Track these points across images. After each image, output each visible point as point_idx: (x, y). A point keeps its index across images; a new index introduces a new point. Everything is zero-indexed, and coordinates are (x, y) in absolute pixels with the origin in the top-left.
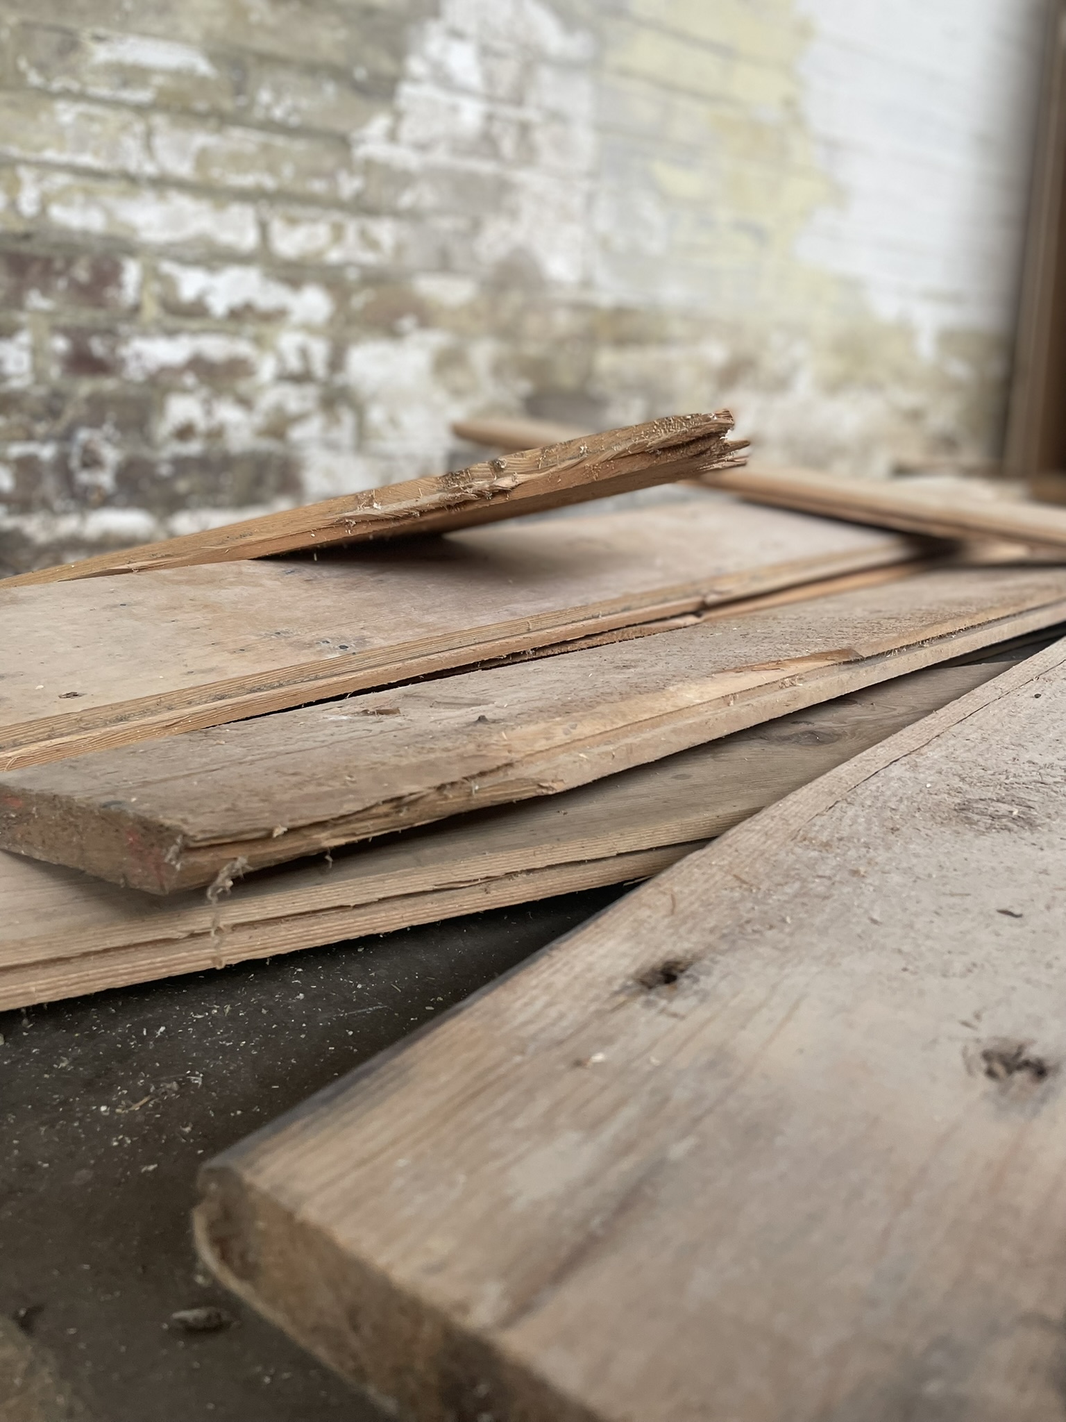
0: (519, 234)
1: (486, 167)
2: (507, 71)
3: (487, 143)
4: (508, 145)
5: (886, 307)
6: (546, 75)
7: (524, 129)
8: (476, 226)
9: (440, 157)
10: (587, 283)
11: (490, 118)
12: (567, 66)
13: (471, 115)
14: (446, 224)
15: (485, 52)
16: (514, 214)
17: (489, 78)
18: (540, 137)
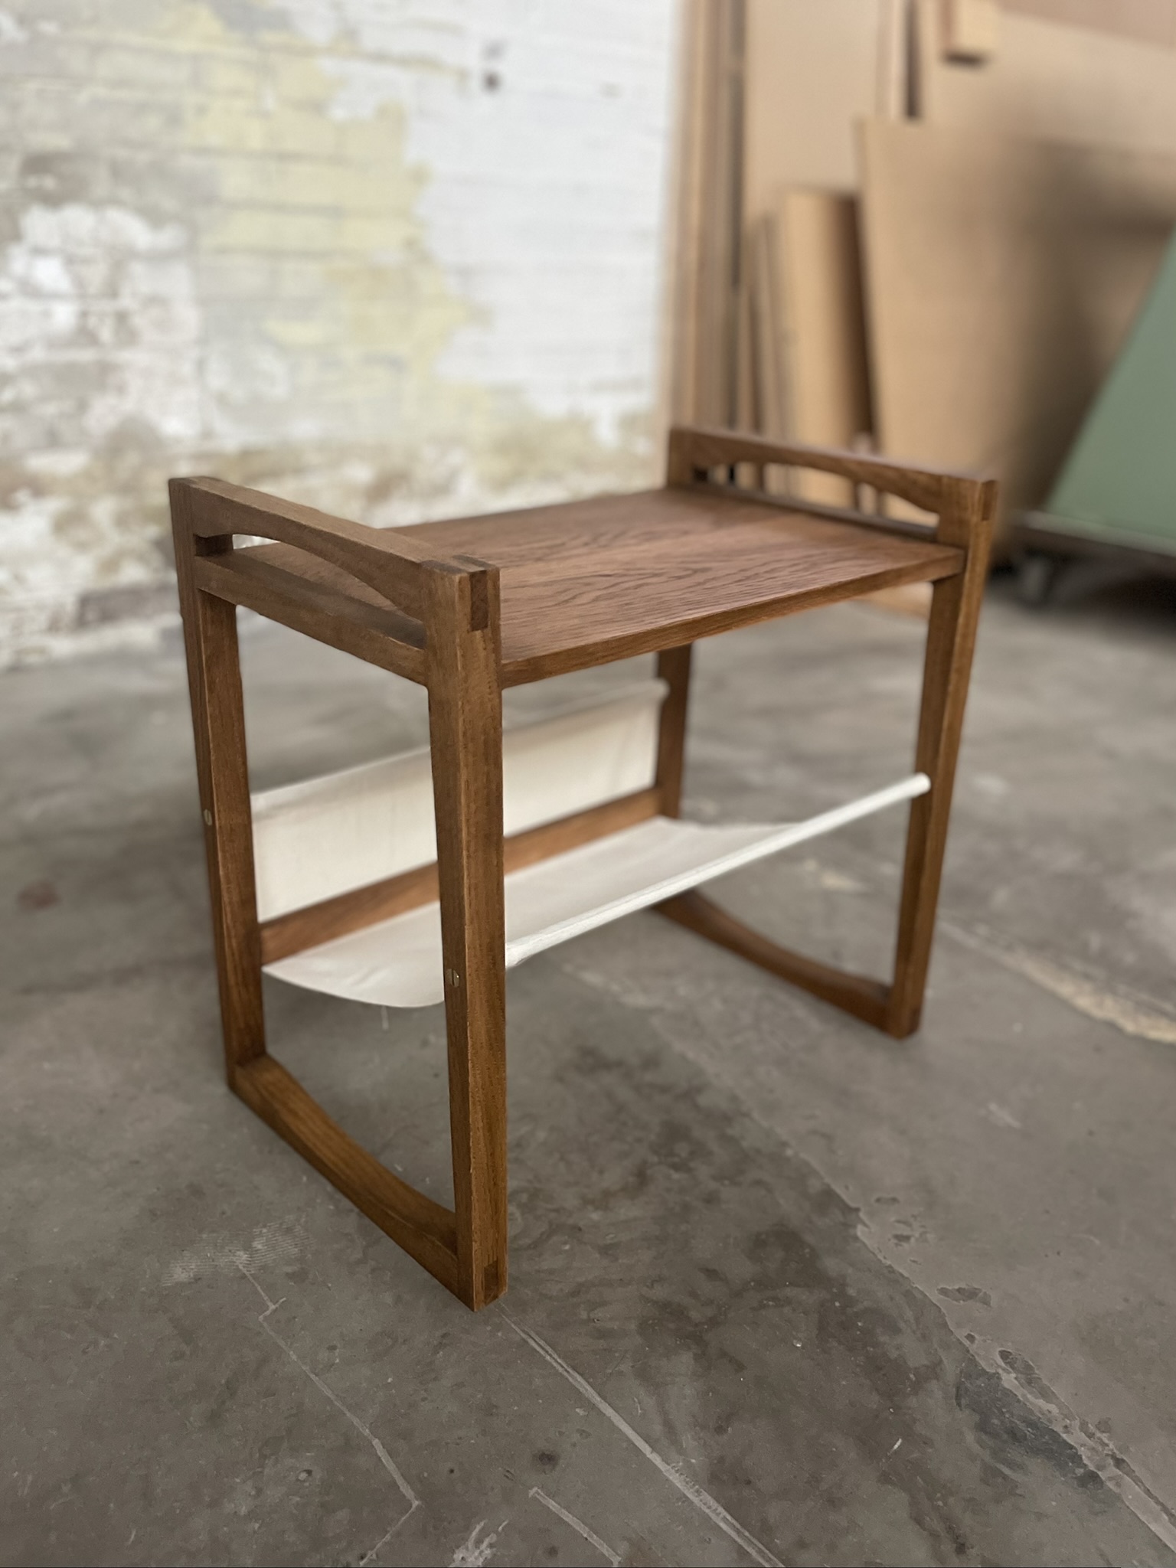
0: (128, 405)
1: (85, 356)
2: (96, 275)
3: (84, 335)
4: (106, 334)
5: (552, 405)
6: (137, 269)
7: (122, 318)
8: (82, 407)
9: (38, 354)
10: (207, 434)
11: (84, 315)
12: (158, 258)
13: (64, 316)
14: (50, 409)
15: (71, 261)
16: (121, 390)
17: (79, 283)
18: (139, 321)
